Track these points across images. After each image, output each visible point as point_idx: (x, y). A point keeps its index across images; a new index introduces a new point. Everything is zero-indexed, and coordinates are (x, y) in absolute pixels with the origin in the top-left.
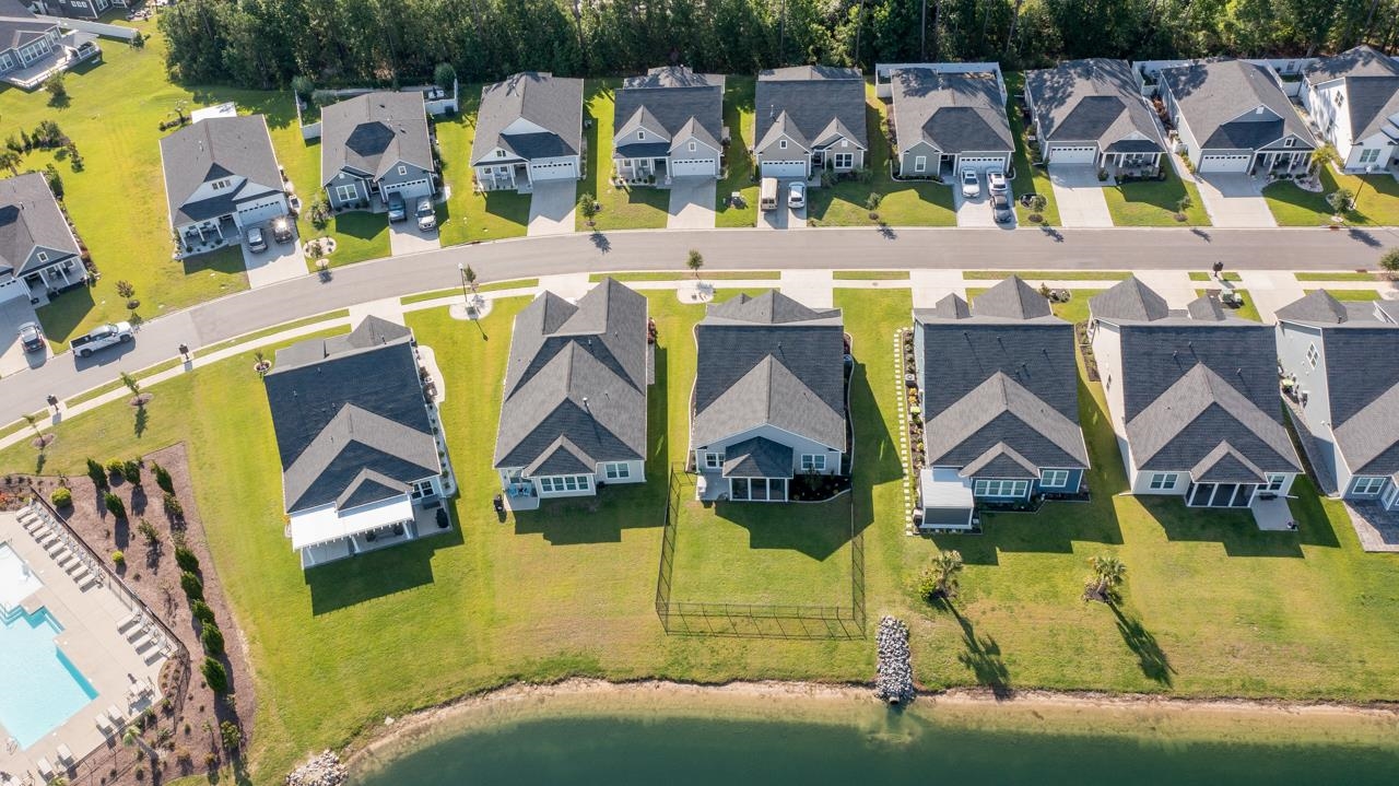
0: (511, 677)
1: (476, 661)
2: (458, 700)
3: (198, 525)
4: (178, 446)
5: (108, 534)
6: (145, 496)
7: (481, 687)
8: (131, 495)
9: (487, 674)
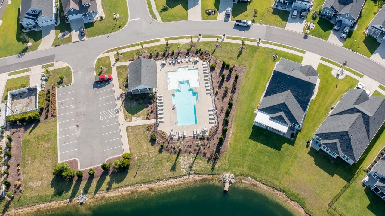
0: (282, 190)
1: (277, 179)
2: (267, 185)
3: (237, 94)
4: (244, 67)
5: (218, 82)
6: (231, 77)
7: (274, 187)
8: (228, 74)
9: (278, 185)
